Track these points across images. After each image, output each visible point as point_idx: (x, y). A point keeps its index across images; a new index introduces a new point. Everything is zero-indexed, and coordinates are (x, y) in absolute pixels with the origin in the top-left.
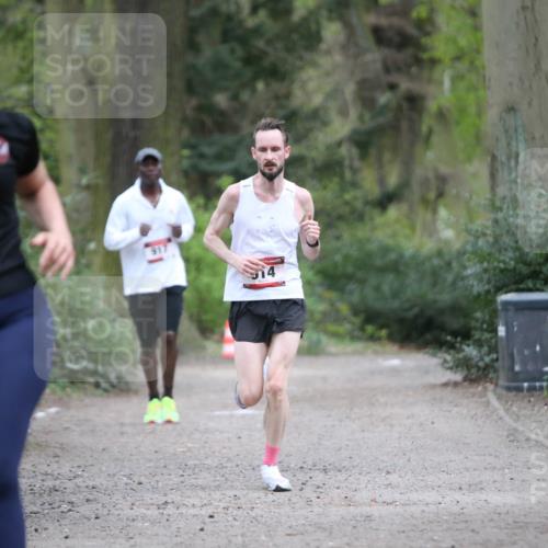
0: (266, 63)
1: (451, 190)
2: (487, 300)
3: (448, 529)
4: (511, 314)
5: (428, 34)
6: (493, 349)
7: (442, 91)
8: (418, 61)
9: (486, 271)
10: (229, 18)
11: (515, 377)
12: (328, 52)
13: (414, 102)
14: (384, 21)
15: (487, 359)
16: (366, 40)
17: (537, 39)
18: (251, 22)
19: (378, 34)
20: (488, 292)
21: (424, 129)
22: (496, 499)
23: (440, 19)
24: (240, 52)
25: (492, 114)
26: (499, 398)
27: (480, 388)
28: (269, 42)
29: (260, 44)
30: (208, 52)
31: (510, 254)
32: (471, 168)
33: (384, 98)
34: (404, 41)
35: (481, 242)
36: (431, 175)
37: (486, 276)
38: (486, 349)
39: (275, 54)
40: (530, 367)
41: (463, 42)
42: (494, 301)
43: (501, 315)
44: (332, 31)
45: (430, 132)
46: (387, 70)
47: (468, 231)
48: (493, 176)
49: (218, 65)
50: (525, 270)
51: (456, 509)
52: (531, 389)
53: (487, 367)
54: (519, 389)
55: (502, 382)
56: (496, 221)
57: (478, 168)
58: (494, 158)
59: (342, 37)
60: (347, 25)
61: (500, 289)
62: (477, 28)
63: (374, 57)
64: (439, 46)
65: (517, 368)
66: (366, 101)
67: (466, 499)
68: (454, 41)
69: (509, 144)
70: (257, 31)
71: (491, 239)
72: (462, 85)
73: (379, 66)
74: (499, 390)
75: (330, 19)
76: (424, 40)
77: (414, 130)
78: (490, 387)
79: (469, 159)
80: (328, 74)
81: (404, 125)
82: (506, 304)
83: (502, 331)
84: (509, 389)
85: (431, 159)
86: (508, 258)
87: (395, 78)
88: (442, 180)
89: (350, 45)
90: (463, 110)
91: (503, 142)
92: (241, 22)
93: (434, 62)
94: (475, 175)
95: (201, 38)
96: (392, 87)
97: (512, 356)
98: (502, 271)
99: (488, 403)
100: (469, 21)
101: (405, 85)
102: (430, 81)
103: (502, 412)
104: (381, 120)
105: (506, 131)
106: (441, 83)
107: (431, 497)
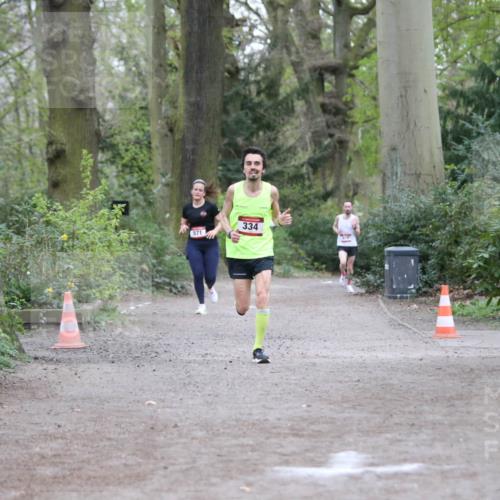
0: (264, 122)
1: (361, 192)
2: (379, 250)
3: (356, 371)
4: (392, 258)
5: (351, 109)
6: (382, 276)
7: (358, 139)
8: (345, 122)
9: (379, 234)
10: (245, 97)
11: (393, 291)
12: (298, 117)
13: (342, 143)
14: (327, 101)
15: (379, 281)
16: (318, 110)
17: (408, 113)
18: (256, 100)
19: (324, 107)
20: (380, 246)
21: (348, 158)
22: (382, 355)
23: (357, 101)
24: (250, 115)
25: (384, 151)
26: (384, 302)
27: (375, 297)
28: (266, 110)
29: (262, 111)
30: (233, 115)
31: (392, 226)
32: (372, 180)
33: (327, 142)
34: (337, 112)
35: (377, 219)
36: (350, 182)
37: (379, 238)
38: (377, 276)
39: (270, 117)
40: (401, 286)
41: (369, 113)
42: (382, 251)
43: (387, 258)
44: (300, 105)
45: (350, 160)
46: (328, 127)
47: (370, 214)
48: (384, 184)
49: (239, 122)
50: (400, 235)
51: (361, 360)
52: (402, 298)
53: (378, 286)
54: (395, 298)
55: (386, 294)
56: (385, 208)
57: (376, 179)
58: (384, 175)
59: (304, 109)
60: (307, 102)
61: (386, 245)
62: (376, 106)
63: (321, 120)
64: (357, 115)
65: (394, 287)
66: (317, 143)
67: (366, 355)
68: (365, 113)
69: (392, 168)
70: (260, 104)
71: (382, 218)
72: (367, 136)
73: (324, 124)
74: (385, 298)
75: (298, 99)
76: (348, 112)
77: (342, 159)
78: (380, 296)
79: (371, 175)
80: (297, 128)
81: (337, 156)
82: (389, 252)
83: (387, 267)
84: (390, 297)
85: (351, 174)
86: (391, 228)
87: (332, 131)
88: (357, 185)
89: (309, 113)
90: (368, 149)
91: (389, 167)
92: (251, 100)
93: (353, 123)
94: (373, 184)
95: (230, 107)
96: (331, 136)
97: (392, 280)
98: (388, 235)
99: (379, 305)
100: (373, 102)
101: (338, 135)
102: (351, 133)
103: (386, 310)
104: (325, 153)
105: (391, 160)
106: (356, 134)
107: (347, 354)
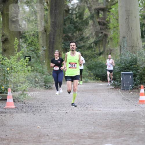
0: (78, 28)
1: (113, 52)
2: (119, 73)
3: (111, 116)
4: (123, 76)
5: (109, 23)
6: (120, 82)
7: (111, 34)
8: (107, 28)
9: (119, 67)
10: (72, 19)
11: (124, 87)
12: (90, 26)
13: (106, 36)
14: (100, 21)
15: (119, 84)
16: (97, 24)
17: (129, 24)
18: (75, 20)
19: (99, 23)
20: (119, 71)
21: (108, 41)
22: (120, 110)
23: (111, 21)
24: (73, 26)
25: (121, 38)
26: (121, 91)
27: (117, 89)
28: (79, 24)
29: (77, 24)
30: (67, 26)
31: (123, 64)
32: (116, 48)
33: (100, 35)
34: (104, 24)
35: (118, 62)
36: (109, 49)
37: (119, 68)
38: (118, 82)
39: (80, 26)
40: (127, 86)
41: (115, 25)
42: (120, 73)
43: (122, 76)
44: (91, 22)
45: (109, 41)
46: (101, 29)
47: (116, 60)
48: (120, 50)
49: (69, 28)
50: (126, 68)
51: (112, 112)
52: (127, 90)
53: (119, 86)
54: (125, 90)
55: (121, 88)
56: (121, 58)
57: (118, 48)
58: (121, 46)
59: (92, 23)
60: (93, 21)
61: (121, 71)
62: (118, 22)
63: (98, 27)
64: (111, 25)
65: (124, 86)
66: (97, 35)
67: (115, 110)
68: (114, 25)
69: (124, 44)
70: (77, 22)
71: (120, 62)
72: (115, 33)
73: (99, 29)
75: (90, 20)
76: (108, 25)
77: (106, 41)
78: (119, 89)
79: (116, 46)
80: (90, 30)
81: (104, 40)
82: (122, 74)
83: (122, 79)
84: (123, 90)
85: (109, 46)
87: (102, 31)
88: (111, 50)
89: (94, 24)
90: (115, 37)
91: (122, 43)
92: (74, 20)
93: (110, 28)
94: (117, 50)
95: (66, 23)
96: (102, 33)
97: (123, 84)
98: (122, 68)
99: (119, 92)
100: (117, 21)
101: (104, 32)
102: (109, 32)
103: (121, 94)
104: (100, 39)
105: (123, 41)
106: (111, 32)
107: (108, 109)
